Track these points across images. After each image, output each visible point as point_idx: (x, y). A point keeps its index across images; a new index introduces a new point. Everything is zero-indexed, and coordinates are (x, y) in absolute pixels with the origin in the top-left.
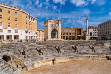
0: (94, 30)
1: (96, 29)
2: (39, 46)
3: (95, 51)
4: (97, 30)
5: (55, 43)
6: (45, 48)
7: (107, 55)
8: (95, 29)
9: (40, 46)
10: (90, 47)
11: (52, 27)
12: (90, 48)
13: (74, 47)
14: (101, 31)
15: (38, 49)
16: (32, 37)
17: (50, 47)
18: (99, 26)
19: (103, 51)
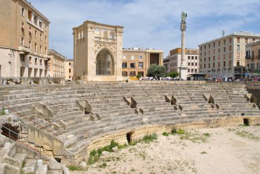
0: (189, 57)
1: (194, 56)
2: (80, 95)
3: (218, 107)
4: (196, 58)
5: (119, 88)
6: (98, 100)
7: (243, 115)
8: (191, 56)
9: (84, 94)
10: (204, 97)
11: (98, 45)
12: (206, 100)
13: (170, 98)
14: (207, 59)
15: (81, 103)
16: (36, 70)
17: (110, 97)
18: (203, 48)
19: (233, 106)
